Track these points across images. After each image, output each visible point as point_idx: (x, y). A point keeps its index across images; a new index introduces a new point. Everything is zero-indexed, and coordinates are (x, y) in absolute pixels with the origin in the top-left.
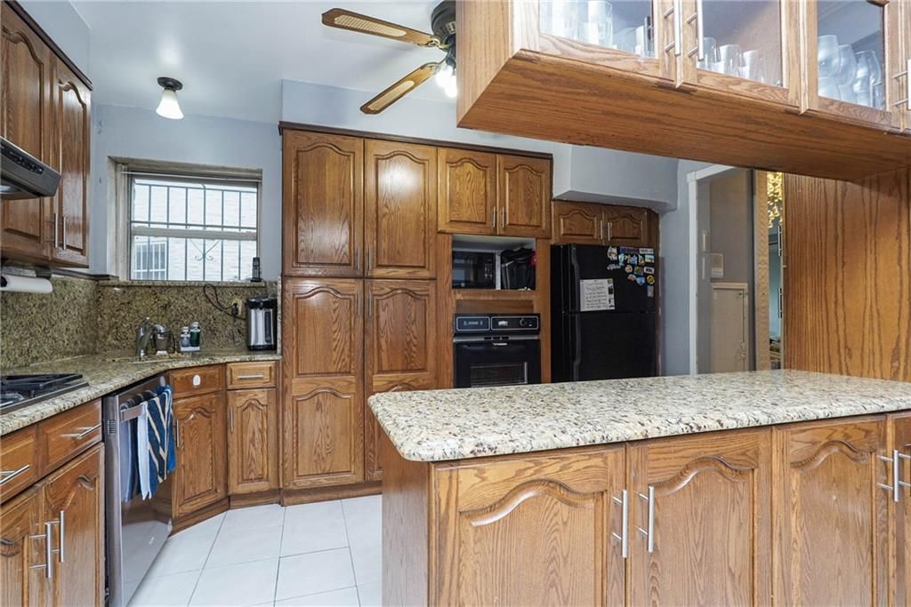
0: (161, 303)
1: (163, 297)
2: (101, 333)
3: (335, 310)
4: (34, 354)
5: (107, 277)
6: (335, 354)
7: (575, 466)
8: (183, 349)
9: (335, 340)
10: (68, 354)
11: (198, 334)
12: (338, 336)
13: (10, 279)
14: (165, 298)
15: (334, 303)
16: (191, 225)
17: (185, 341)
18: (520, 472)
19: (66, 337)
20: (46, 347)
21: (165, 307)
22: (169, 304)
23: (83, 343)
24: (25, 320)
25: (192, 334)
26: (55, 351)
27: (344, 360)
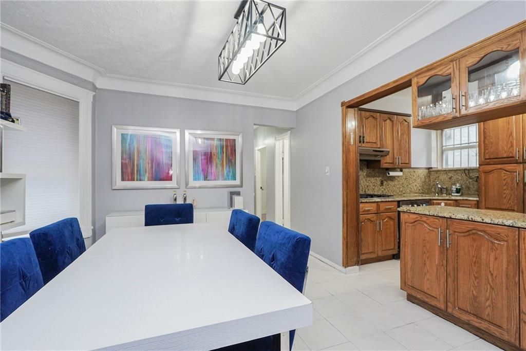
0: (449, 177)
1: (449, 174)
2: (430, 187)
3: (504, 180)
4: (404, 192)
5: (431, 168)
6: (505, 201)
7: (430, 220)
8: (453, 194)
9: (505, 193)
10: (416, 193)
11: (459, 189)
12: (507, 192)
13: (390, 173)
14: (450, 175)
15: (504, 176)
16: (471, 143)
17: (454, 191)
18: (417, 218)
19: (415, 188)
20: (408, 190)
21: (450, 178)
22: (452, 177)
23: (423, 190)
24: (401, 183)
25: (457, 189)
26: (411, 192)
27: (510, 204)
